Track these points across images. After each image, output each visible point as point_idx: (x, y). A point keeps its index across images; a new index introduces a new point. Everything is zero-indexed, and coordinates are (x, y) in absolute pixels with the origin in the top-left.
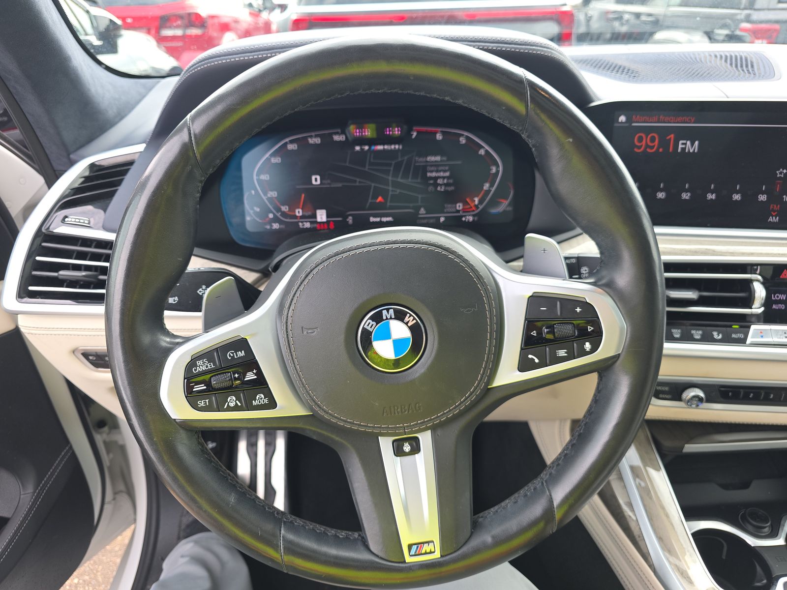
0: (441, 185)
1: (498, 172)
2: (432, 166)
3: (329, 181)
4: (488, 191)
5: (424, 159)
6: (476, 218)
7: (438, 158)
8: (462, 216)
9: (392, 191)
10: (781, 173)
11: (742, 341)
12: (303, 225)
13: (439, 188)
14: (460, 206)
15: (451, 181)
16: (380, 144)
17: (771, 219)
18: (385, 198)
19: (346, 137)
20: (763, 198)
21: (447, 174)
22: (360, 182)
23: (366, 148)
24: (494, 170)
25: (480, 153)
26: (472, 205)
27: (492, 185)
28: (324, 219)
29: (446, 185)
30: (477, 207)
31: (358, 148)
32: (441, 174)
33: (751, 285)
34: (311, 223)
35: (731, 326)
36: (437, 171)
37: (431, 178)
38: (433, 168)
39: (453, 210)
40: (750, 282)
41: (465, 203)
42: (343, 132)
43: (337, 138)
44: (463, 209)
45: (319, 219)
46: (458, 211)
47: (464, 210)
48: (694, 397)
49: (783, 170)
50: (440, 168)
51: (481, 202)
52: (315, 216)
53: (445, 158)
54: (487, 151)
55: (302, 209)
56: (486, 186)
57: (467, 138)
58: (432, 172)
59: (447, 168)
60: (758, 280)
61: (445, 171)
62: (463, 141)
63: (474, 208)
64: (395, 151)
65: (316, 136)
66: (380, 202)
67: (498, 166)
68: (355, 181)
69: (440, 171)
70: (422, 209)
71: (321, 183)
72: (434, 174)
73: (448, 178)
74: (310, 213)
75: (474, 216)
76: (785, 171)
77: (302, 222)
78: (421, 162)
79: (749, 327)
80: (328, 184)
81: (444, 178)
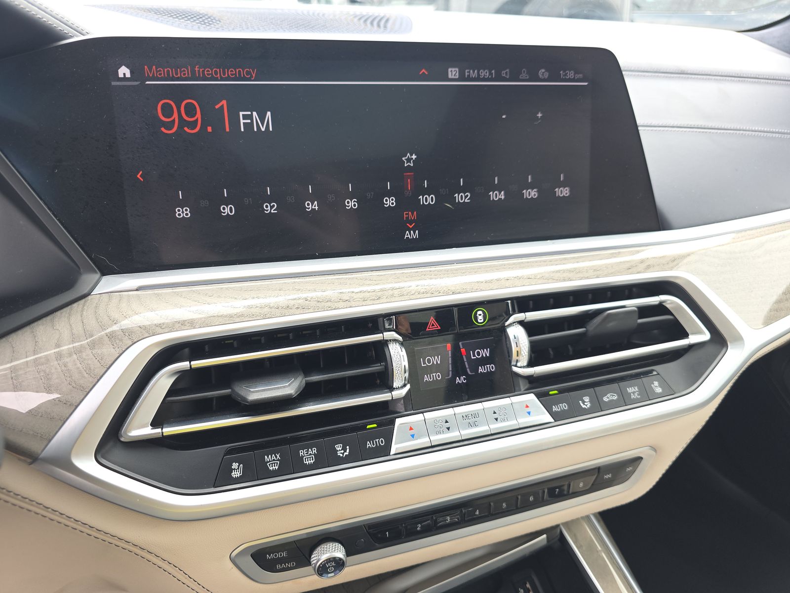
10: (409, 160)
11: (383, 452)
17: (407, 235)
20: (390, 202)
33: (386, 350)
35: (364, 427)
40: (383, 344)
48: (329, 560)
49: (411, 155)
60: (395, 341)
76: (414, 157)
79: (392, 423)
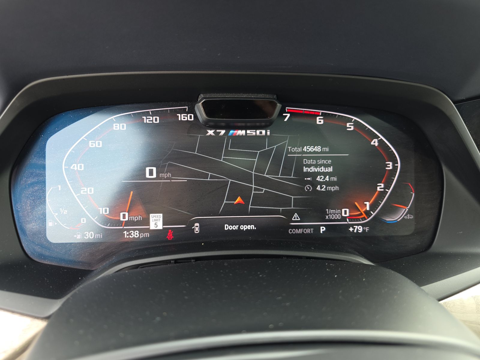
0: (321, 184)
1: (395, 168)
2: (309, 158)
3: (169, 175)
4: (382, 194)
5: (300, 150)
6: (367, 229)
7: (318, 149)
8: (349, 226)
9: (256, 189)
12: (130, 234)
13: (318, 188)
14: (346, 212)
15: (335, 179)
16: (241, 128)
18: (246, 198)
19: (196, 117)
21: (330, 169)
22: (212, 177)
23: (223, 132)
24: (390, 166)
25: (372, 143)
26: (362, 211)
27: (387, 187)
28: (160, 226)
29: (328, 184)
30: (368, 213)
31: (211, 132)
32: (323, 169)
34: (141, 231)
36: (316, 166)
37: (308, 174)
38: (310, 162)
39: (338, 217)
41: (353, 208)
42: (192, 111)
43: (182, 117)
44: (350, 216)
45: (152, 227)
46: (344, 219)
47: (351, 218)
50: (321, 162)
51: (373, 207)
52: (146, 222)
53: (327, 149)
54: (380, 141)
55: (128, 212)
56: (380, 187)
57: (356, 124)
58: (309, 166)
59: (330, 162)
61: (326, 166)
62: (350, 127)
63: (364, 215)
64: (260, 137)
65: (154, 114)
66: (238, 204)
67: (395, 162)
68: (206, 176)
69: (321, 166)
70: (296, 215)
71: (158, 177)
72: (313, 169)
73: (330, 174)
74: (139, 218)
75: (363, 225)
77: (128, 230)
78: (295, 153)
80: (167, 179)
81: (325, 174)
